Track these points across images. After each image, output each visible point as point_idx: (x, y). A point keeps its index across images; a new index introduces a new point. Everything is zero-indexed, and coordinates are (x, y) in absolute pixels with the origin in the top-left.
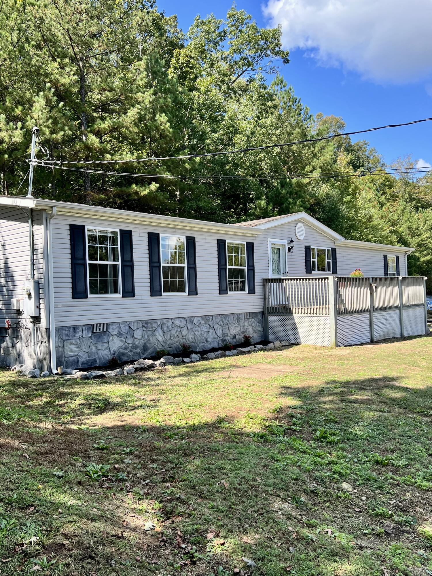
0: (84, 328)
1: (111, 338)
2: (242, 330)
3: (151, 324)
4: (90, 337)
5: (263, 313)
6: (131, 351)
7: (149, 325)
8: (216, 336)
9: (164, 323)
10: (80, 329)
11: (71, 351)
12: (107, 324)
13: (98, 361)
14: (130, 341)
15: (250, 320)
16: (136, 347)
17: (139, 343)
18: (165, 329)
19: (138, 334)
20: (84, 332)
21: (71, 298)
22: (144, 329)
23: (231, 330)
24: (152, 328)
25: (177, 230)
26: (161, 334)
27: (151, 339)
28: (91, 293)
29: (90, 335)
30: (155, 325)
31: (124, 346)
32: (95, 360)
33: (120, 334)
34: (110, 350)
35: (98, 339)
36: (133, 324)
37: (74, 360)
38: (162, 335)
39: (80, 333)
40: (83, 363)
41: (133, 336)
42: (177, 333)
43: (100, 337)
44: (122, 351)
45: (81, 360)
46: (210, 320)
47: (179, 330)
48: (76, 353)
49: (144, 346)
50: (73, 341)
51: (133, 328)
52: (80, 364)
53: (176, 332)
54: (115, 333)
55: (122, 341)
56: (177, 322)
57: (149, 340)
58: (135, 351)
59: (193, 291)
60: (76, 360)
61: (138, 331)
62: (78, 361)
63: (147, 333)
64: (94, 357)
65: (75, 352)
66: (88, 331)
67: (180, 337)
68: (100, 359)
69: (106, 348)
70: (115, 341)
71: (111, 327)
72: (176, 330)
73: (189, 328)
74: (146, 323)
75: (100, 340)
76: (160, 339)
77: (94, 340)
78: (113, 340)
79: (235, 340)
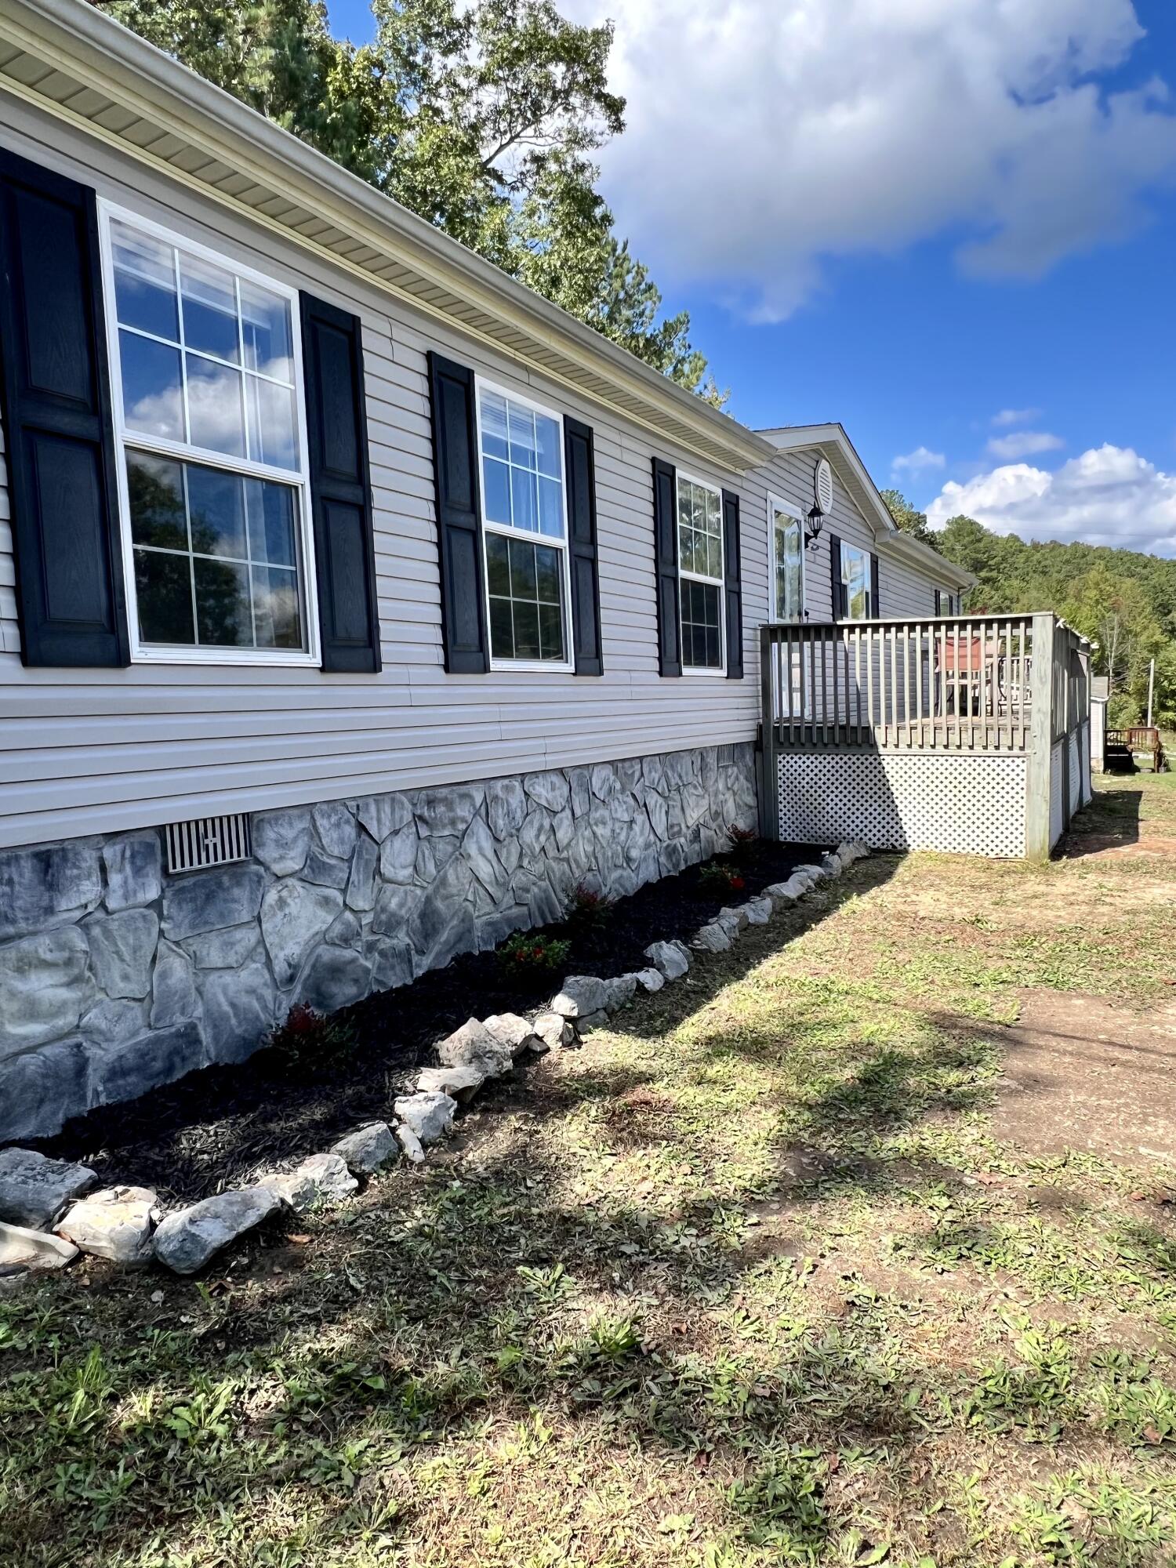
0: (110, 853)
1: (272, 897)
2: (714, 808)
3: (450, 805)
4: (156, 905)
6: (370, 947)
7: (441, 809)
8: (652, 837)
9: (496, 798)
10: (89, 858)
11: (31, 1011)
12: (247, 816)
13: (205, 1036)
14: (361, 901)
15: (730, 771)
16: (388, 925)
17: (401, 905)
18: (501, 822)
19: (397, 858)
20: (115, 879)
21: (10, 669)
22: (424, 832)
23: (688, 812)
24: (453, 823)
25: (534, 381)
26: (488, 845)
27: (451, 878)
28: (149, 635)
29: (153, 893)
30: (463, 811)
31: (338, 928)
32: (189, 1036)
33: (315, 869)
34: (269, 963)
35: (199, 911)
36: (373, 808)
37: (51, 1071)
38: (490, 854)
39: (89, 890)
40: (116, 1072)
41: (378, 871)
42: (543, 838)
43: (210, 897)
44: (327, 954)
45: (101, 1056)
46: (637, 775)
47: (546, 823)
48: (68, 1020)
49: (423, 916)
50: (43, 946)
51: (374, 831)
52: (94, 1080)
53: (538, 836)
54: (293, 862)
55: (326, 902)
56: (542, 791)
57: (443, 882)
58: (386, 943)
59: (591, 662)
60: (69, 1062)
61: (398, 842)
62: (81, 1067)
63: (433, 849)
64: (180, 1021)
65: (60, 1009)
66: (138, 872)
67: (552, 853)
68: (215, 1020)
69: (250, 956)
70: (293, 907)
71: (270, 834)
72: (536, 825)
73: (578, 812)
74: (431, 803)
75: (212, 913)
76: (485, 870)
77: (179, 917)
78: (282, 903)
79: (696, 846)
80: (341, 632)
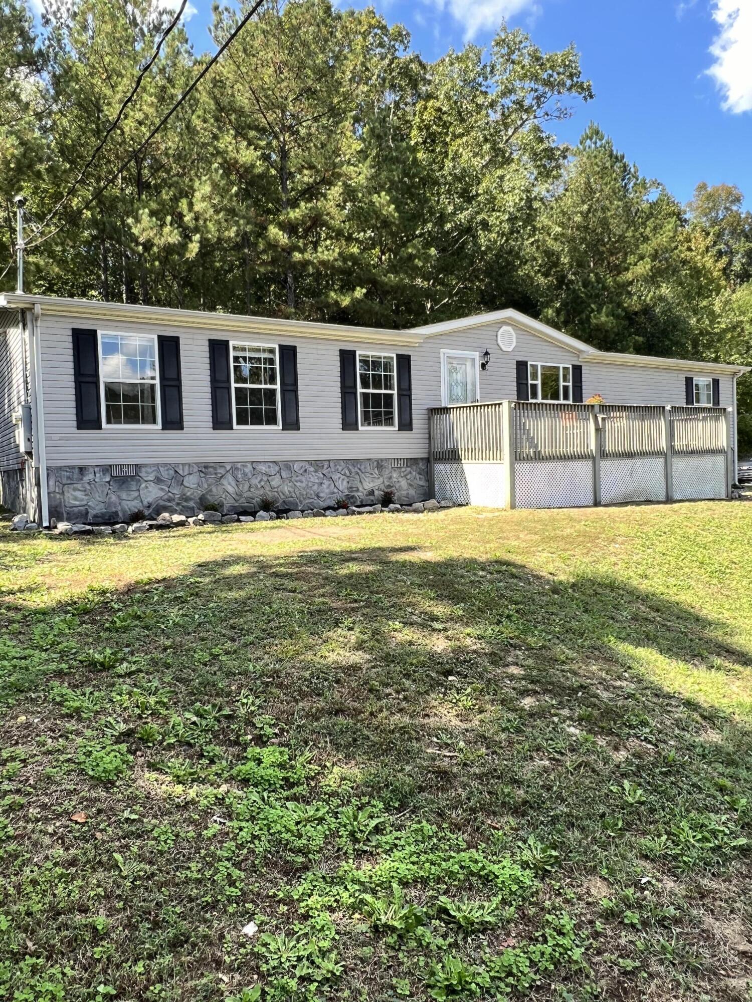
0: (97, 469)
1: (143, 485)
2: (387, 483)
3: (215, 469)
4: (109, 482)
5: (428, 460)
6: (178, 504)
7: (211, 470)
8: (336, 490)
9: (237, 469)
10: (91, 470)
11: (76, 499)
12: (136, 465)
13: (120, 514)
14: (176, 491)
15: (403, 469)
16: (187, 499)
17: (192, 494)
18: (239, 476)
19: (191, 481)
20: (98, 475)
21: (75, 430)
22: (202, 475)
23: (364, 483)
24: (216, 474)
25: (261, 336)
26: (233, 483)
27: (214, 489)
28: (109, 421)
29: (108, 480)
30: (222, 471)
31: (166, 497)
32: (116, 513)
33: (158, 480)
34: (142, 501)
35: (121, 486)
36: (181, 467)
37: (80, 512)
38: (234, 485)
39: (91, 476)
40: (95, 516)
41: (182, 484)
42: (263, 483)
43: (123, 483)
44: (162, 503)
45: (92, 512)
46: (326, 467)
47: (265, 478)
48: (85, 503)
49: (201, 499)
50: (79, 486)
51: (181, 472)
52: (90, 517)
53: (260, 482)
54: (151, 477)
55: (162, 489)
56: (263, 468)
57: (211, 491)
58: (185, 504)
59: (292, 424)
60: (84, 512)
61: (191, 477)
62: (87, 513)
63: (207, 481)
64: (114, 510)
65: (82, 500)
66: (104, 474)
67: (268, 488)
68: (124, 512)
69: (136, 498)
70: (150, 489)
71: (143, 470)
72: (259, 479)
73: (284, 475)
74: (206, 467)
75: (124, 486)
76: (230, 489)
77: (114, 486)
78: (147, 487)
79: (372, 498)
80: (169, 419)
